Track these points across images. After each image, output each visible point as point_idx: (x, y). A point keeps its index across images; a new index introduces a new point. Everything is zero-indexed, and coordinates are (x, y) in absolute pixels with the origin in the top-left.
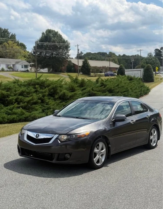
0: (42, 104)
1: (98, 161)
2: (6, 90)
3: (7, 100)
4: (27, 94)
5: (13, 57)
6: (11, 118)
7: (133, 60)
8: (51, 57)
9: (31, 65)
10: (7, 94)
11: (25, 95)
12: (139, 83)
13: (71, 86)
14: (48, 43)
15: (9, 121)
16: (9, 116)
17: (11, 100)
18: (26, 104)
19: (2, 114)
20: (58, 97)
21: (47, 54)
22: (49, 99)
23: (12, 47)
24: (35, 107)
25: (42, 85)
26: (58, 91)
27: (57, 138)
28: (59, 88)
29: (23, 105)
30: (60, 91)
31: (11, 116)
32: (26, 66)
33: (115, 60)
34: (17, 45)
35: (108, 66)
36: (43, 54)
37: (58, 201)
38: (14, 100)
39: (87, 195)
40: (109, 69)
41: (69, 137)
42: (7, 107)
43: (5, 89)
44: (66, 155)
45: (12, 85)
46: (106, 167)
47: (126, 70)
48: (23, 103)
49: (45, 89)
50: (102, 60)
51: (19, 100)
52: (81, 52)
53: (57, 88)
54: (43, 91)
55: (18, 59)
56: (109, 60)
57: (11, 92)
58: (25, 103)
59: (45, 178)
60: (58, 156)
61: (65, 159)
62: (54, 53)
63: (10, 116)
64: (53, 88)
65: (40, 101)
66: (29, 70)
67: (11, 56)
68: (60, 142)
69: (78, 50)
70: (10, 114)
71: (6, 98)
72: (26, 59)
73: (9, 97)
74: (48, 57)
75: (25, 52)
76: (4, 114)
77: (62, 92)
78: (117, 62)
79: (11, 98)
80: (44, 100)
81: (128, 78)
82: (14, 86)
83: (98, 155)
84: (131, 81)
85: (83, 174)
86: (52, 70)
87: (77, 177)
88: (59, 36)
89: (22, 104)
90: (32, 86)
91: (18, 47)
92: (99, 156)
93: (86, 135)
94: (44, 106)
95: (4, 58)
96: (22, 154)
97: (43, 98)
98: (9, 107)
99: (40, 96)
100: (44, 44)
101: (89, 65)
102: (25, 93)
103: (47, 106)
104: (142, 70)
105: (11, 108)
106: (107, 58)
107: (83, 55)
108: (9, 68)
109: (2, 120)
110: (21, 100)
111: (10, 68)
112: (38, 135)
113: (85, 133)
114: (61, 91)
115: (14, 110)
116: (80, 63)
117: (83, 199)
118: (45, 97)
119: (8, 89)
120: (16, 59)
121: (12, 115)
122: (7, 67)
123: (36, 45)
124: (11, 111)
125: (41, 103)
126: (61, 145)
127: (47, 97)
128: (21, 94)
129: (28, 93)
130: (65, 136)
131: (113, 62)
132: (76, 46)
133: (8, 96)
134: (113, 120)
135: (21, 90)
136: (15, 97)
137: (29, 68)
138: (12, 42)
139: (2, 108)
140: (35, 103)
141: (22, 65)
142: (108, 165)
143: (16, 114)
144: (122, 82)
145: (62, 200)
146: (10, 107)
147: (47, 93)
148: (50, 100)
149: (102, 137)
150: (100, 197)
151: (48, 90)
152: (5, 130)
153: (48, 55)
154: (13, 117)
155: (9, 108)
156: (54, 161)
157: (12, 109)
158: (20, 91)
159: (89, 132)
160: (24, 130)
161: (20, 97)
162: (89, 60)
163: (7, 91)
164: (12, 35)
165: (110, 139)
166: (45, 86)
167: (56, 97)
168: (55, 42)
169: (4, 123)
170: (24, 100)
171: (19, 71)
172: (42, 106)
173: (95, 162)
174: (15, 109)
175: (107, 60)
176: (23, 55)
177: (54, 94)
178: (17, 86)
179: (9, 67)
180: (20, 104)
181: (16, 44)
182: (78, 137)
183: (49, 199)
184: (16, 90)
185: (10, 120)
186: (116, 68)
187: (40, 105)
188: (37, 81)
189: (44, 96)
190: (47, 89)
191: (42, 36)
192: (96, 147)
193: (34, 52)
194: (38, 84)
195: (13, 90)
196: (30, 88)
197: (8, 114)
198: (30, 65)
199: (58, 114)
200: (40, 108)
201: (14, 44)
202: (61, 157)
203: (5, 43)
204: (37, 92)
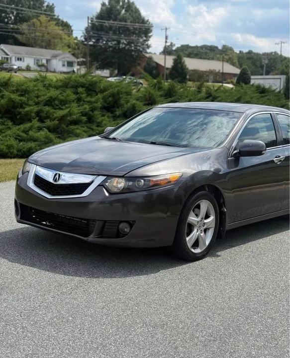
0: (89, 125)
1: (196, 244)
2: (19, 93)
3: (20, 113)
4: (61, 104)
5: (48, 45)
6: (24, 148)
7: (266, 62)
8: (115, 47)
9: (80, 63)
10: (20, 100)
11: (57, 106)
12: (277, 99)
13: (147, 94)
14: (113, 22)
15: (20, 153)
16: (21, 143)
17: (27, 114)
18: (56, 122)
19: (7, 139)
20: (120, 112)
21: (109, 43)
22: (103, 116)
23: (46, 27)
24: (74, 129)
25: (91, 88)
26: (122, 102)
27: (101, 185)
28: (124, 96)
29: (51, 123)
30: (125, 101)
31: (25, 143)
32: (70, 64)
33: (233, 60)
34: (56, 25)
35: (219, 70)
36: (102, 42)
37: (87, 342)
38: (33, 114)
39: (166, 330)
40: (221, 75)
41: (131, 183)
42: (18, 127)
43: (17, 90)
44: (122, 226)
45: (32, 85)
46: (214, 259)
47: (252, 77)
48: (50, 121)
49: (96, 97)
50: (209, 59)
51: (43, 115)
52: (172, 43)
53: (121, 96)
54: (93, 99)
55: (57, 50)
56: (221, 59)
57: (28, 98)
58: (54, 120)
59: (66, 277)
60: (103, 227)
61: (119, 234)
62: (122, 42)
63: (23, 144)
64: (113, 95)
65: (84, 119)
66: (75, 70)
67: (44, 44)
68: (107, 194)
69: (166, 38)
70: (24, 141)
71: (18, 109)
72: (70, 50)
73: (24, 108)
74: (111, 49)
75: (69, 38)
76: (11, 139)
77: (129, 104)
78: (237, 63)
79: (27, 109)
80: (93, 119)
81: (257, 90)
82: (35, 86)
83: (195, 230)
84: (263, 95)
85: (159, 271)
86: (116, 72)
87: (143, 278)
88: (134, 10)
89: (48, 123)
90: (72, 90)
91: (57, 28)
92: (199, 231)
93: (170, 182)
94: (93, 129)
95: (32, 47)
96: (21, 218)
97: (91, 113)
98: (22, 127)
99: (85, 108)
100: (105, 23)
101: (185, 66)
102: (56, 102)
103: (98, 130)
104: (283, 77)
105: (26, 128)
106: (218, 56)
107: (174, 48)
108: (39, 66)
109: (7, 151)
110: (48, 115)
111: (43, 65)
112: (59, 174)
113: (168, 177)
114: (128, 102)
115: (31, 133)
116: (169, 62)
117: (155, 339)
118: (96, 112)
119: (24, 92)
120: (53, 49)
121: (27, 142)
122: (37, 63)
123: (90, 25)
124: (25, 133)
125: (86, 123)
126: (111, 203)
127: (99, 111)
128: (49, 102)
129: (63, 103)
130: (120, 180)
131: (229, 62)
132: (162, 29)
133: (22, 106)
134: (235, 152)
135: (49, 95)
136: (36, 108)
137: (76, 68)
138: (46, 19)
139: (9, 128)
140: (76, 122)
141: (64, 62)
142: (219, 253)
143: (35, 140)
144: (248, 93)
145: (100, 341)
146: (25, 126)
147: (99, 105)
148: (106, 118)
149: (207, 189)
150: (198, 338)
151: (103, 99)
152: (7, 169)
153: (111, 45)
154: (30, 146)
155: (22, 129)
156: (91, 238)
157: (28, 131)
158: (46, 97)
159: (178, 175)
160: (31, 164)
161: (47, 108)
162: (185, 57)
163: (21, 95)
164: (47, 6)
165: (228, 195)
166: (97, 90)
167: (117, 113)
168: (126, 22)
169: (11, 158)
170: (53, 115)
171: (58, 73)
172: (89, 128)
173: (189, 245)
174: (34, 130)
175: (218, 59)
176: (65, 44)
177: (113, 107)
178: (41, 88)
179: (40, 63)
180: (45, 122)
181: (54, 23)
182: (151, 184)
183: (66, 335)
184: (39, 94)
185: (24, 151)
186: (234, 75)
187: (83, 127)
188: (82, 80)
189: (93, 110)
190: (100, 96)
191: (101, 9)
192: (193, 211)
193: (85, 39)
194: (83, 86)
195: (33, 95)
196: (67, 92)
197: (20, 141)
198: (78, 62)
199: (112, 136)
200: (84, 131)
201: (51, 22)
202: (109, 229)
203: (35, 20)
204: (80, 101)
